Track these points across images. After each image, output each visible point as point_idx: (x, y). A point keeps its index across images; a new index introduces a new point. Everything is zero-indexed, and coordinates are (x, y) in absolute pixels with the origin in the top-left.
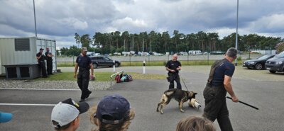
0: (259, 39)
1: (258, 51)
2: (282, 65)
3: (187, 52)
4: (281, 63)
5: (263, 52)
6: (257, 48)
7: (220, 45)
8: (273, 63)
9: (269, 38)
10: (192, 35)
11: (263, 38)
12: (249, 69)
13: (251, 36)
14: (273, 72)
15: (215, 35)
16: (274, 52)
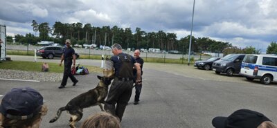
0: (211, 42)
1: (209, 54)
2: (226, 67)
3: (148, 49)
4: (225, 65)
5: (213, 54)
6: (208, 51)
7: (178, 45)
8: (218, 64)
9: (219, 43)
10: (153, 33)
11: (214, 42)
12: (199, 69)
13: (204, 39)
14: (218, 73)
15: (173, 36)
16: (221, 55)
